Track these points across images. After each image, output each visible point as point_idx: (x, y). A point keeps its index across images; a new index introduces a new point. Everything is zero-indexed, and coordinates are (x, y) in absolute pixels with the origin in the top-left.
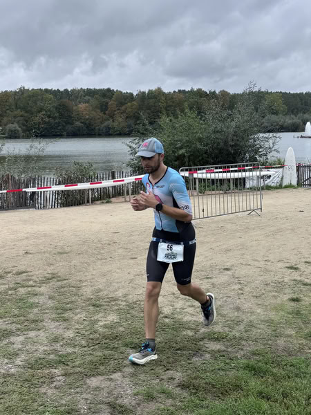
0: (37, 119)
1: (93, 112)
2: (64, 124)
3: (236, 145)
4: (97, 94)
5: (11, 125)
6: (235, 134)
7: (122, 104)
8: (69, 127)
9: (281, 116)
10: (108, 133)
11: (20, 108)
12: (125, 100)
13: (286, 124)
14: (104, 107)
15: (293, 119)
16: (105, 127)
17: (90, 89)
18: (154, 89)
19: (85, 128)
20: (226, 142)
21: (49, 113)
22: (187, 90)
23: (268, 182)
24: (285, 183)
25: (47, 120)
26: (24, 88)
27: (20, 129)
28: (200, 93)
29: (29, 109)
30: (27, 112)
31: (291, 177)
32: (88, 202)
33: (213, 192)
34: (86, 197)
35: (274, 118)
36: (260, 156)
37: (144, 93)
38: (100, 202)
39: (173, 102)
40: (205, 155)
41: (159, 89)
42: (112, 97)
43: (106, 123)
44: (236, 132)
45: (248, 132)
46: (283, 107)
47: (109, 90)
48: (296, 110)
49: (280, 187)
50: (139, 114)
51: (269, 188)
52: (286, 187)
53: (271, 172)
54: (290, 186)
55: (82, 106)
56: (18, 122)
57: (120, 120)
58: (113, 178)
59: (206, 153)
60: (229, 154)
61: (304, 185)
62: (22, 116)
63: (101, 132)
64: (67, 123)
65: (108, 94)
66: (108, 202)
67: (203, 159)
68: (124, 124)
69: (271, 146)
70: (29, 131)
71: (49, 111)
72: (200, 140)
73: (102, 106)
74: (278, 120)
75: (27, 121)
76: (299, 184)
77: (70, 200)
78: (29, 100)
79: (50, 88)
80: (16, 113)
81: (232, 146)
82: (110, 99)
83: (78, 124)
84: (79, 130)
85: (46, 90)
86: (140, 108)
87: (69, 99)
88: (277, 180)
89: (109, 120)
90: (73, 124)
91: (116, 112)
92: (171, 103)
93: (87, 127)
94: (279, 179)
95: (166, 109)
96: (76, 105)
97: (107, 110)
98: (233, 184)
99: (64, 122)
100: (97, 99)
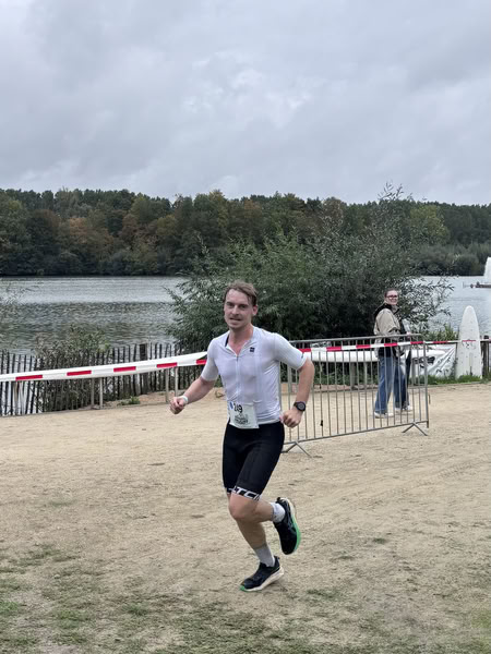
1: (95, 233)
2: (40, 253)
3: (369, 299)
4: (103, 200)
6: (368, 279)
7: (148, 219)
8: (50, 260)
9: (439, 245)
10: (123, 270)
12: (155, 211)
13: (448, 261)
14: (115, 225)
15: (461, 252)
16: (117, 260)
17: (92, 192)
18: (207, 193)
19: (79, 261)
20: (351, 294)
21: (13, 234)
22: (267, 196)
23: (430, 369)
24: (462, 371)
25: (9, 245)
28: (291, 203)
31: (471, 362)
32: (97, 402)
33: (332, 387)
34: (93, 393)
36: (414, 321)
37: (188, 199)
38: (116, 402)
39: (243, 217)
40: (314, 318)
41: (218, 193)
42: (130, 206)
44: (369, 276)
46: (443, 231)
47: (124, 193)
48: (466, 236)
49: (451, 379)
50: (180, 237)
51: (433, 381)
52: (464, 380)
53: (436, 351)
54: (469, 379)
55: (75, 221)
57: (145, 247)
58: (144, 357)
59: (315, 313)
60: (357, 315)
63: (108, 269)
64: (46, 252)
65: (124, 200)
66: (132, 403)
67: (309, 324)
68: (151, 255)
69: (435, 303)
71: (14, 229)
72: (304, 289)
73: (111, 222)
74: (433, 254)
76: (487, 375)
77: (61, 398)
79: (16, 189)
81: (362, 301)
82: (127, 209)
83: (67, 253)
84: (68, 265)
85: (11, 193)
86: (182, 227)
87: (51, 209)
88: (446, 366)
89: (124, 247)
90: (56, 254)
91: (137, 234)
92: (238, 219)
93: (84, 260)
94: (450, 364)
95: (229, 229)
96: (64, 220)
97: (120, 229)
98: (369, 372)
99: (42, 249)
100: (101, 208)
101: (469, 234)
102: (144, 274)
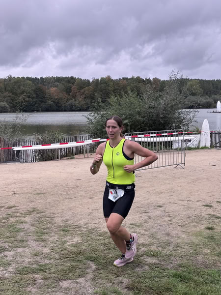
0: (21, 98)
1: (61, 94)
2: (40, 102)
3: (164, 117)
4: (64, 81)
5: (2, 103)
7: (81, 88)
8: (43, 105)
9: (198, 96)
10: (71, 109)
11: (8, 91)
12: (84, 85)
13: (202, 102)
14: (68, 90)
15: (207, 99)
16: (69, 104)
17: (59, 77)
18: (105, 77)
19: (54, 105)
20: (158, 115)
21: (29, 95)
22: (129, 78)
23: (189, 144)
24: (202, 145)
25: (27, 99)
26: (11, 76)
27: (8, 106)
28: (139, 80)
29: (14, 91)
30: (13, 94)
31: (206, 141)
32: (58, 158)
34: (56, 154)
35: (193, 98)
36: (184, 125)
37: (97, 80)
38: (66, 158)
39: (119, 87)
40: (142, 125)
41: (109, 77)
42: (74, 83)
43: (70, 102)
44: (165, 108)
45: (174, 108)
46: (200, 91)
47: (72, 78)
48: (209, 93)
49: (198, 148)
50: (94, 95)
51: (190, 149)
52: (203, 148)
53: (192, 137)
54: (205, 148)
55: (53, 89)
56: (7, 101)
57: (80, 99)
58: (76, 140)
59: (143, 123)
60: (160, 124)
61: (215, 147)
62: (9, 97)
63: (66, 109)
64: (42, 102)
65: (72, 80)
66: (72, 158)
67: (141, 127)
68: (83, 103)
69: (192, 118)
70: (14, 107)
71: (29, 93)
72: (139, 113)
73: (67, 89)
74: (196, 100)
75: (13, 100)
76: (213, 146)
77: (45, 156)
78: (15, 85)
79: (30, 77)
80: (5, 94)
81: (162, 118)
82: (73, 83)
83: (50, 102)
84: (50, 107)
85: (27, 78)
86: (95, 91)
87: (43, 84)
88: (196, 143)
89: (72, 100)
90: (46, 103)
91: (77, 94)
92: (117, 87)
93: (56, 105)
94: (198, 142)
95: (114, 92)
96: (48, 89)
97: (70, 92)
98: (164, 146)
99: (40, 101)
100: (63, 84)
101: (210, 91)
102: (80, 110)
